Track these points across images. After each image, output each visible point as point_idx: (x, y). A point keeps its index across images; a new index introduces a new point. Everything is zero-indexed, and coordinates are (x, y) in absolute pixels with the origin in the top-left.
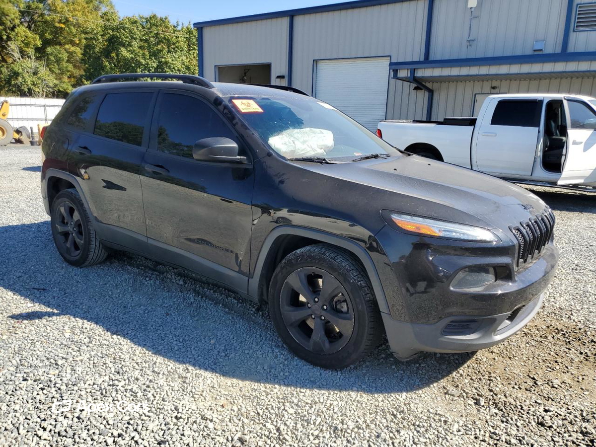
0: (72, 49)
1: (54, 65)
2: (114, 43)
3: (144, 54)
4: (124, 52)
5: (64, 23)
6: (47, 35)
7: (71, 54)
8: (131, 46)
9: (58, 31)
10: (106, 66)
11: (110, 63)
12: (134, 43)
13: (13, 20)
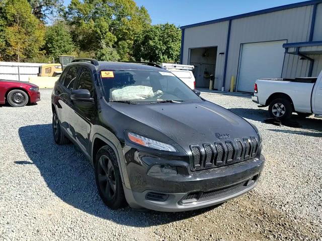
0: (130, 42)
1: (121, 50)
2: (147, 38)
3: (160, 43)
4: (151, 43)
5: (127, 30)
6: (119, 36)
7: (129, 44)
8: (154, 39)
9: (125, 34)
11: (144, 48)
12: (156, 38)
13: (106, 29)
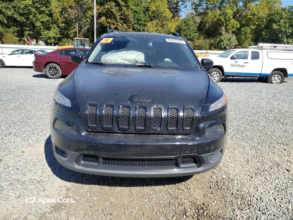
0: (253, 27)
1: (243, 36)
3: (285, 26)
4: (274, 26)
5: (252, 15)
6: (243, 22)
7: (252, 30)
8: (279, 22)
9: (249, 19)
10: (263, 34)
13: (230, 17)
